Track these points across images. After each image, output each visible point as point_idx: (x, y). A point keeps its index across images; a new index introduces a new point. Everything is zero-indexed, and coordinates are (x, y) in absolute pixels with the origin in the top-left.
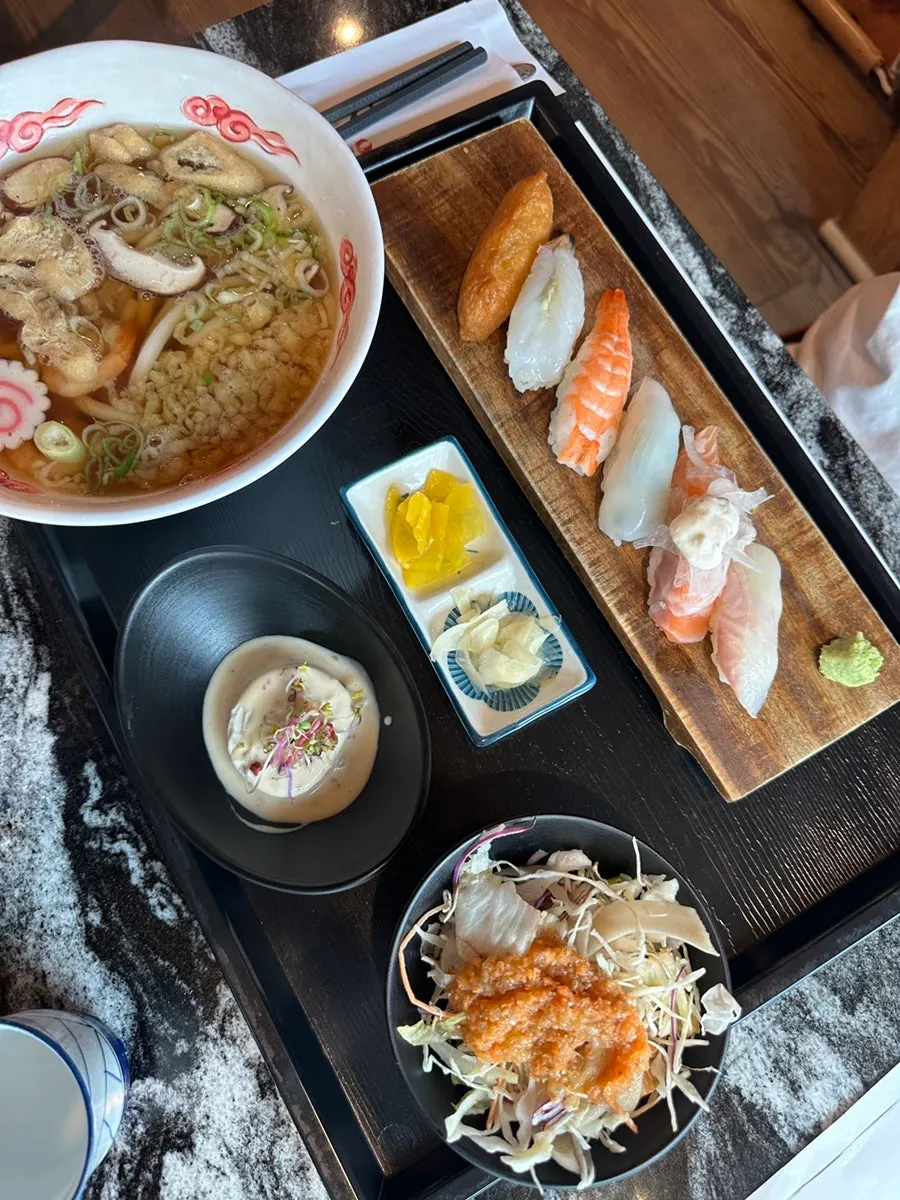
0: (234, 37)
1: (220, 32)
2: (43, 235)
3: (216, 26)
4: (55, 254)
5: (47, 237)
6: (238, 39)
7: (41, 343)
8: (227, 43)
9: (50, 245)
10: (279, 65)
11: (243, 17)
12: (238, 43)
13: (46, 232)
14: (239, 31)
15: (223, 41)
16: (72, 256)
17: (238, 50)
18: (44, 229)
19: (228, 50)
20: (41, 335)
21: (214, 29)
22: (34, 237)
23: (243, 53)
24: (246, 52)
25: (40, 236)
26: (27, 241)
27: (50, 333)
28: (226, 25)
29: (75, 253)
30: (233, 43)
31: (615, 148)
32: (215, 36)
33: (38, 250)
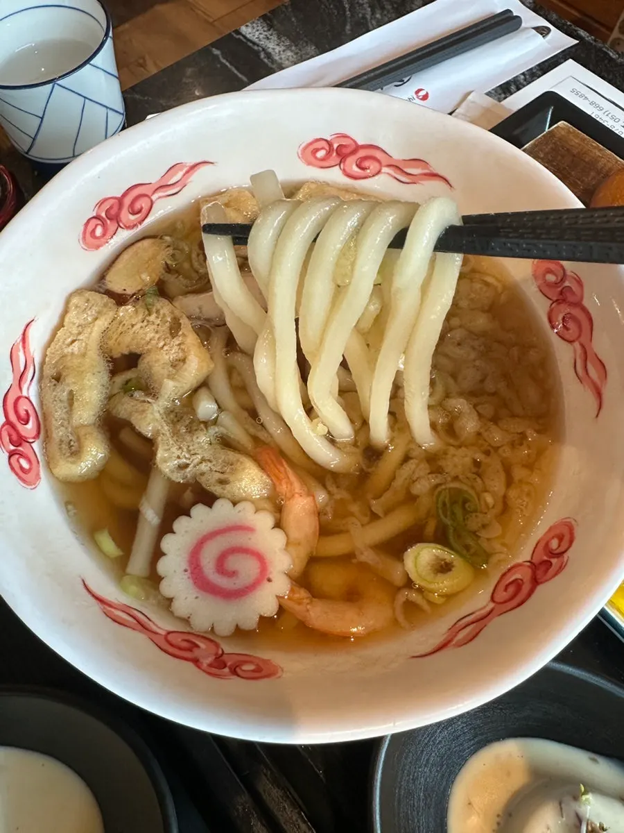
0: (265, 29)
1: (253, 28)
2: (148, 321)
3: (248, 24)
4: (161, 344)
5: (153, 323)
6: (269, 30)
7: (183, 467)
8: (260, 34)
9: (157, 332)
10: (309, 42)
11: (269, 14)
12: (270, 32)
13: (152, 318)
14: (268, 24)
15: (257, 33)
16: (178, 342)
17: (272, 37)
18: (150, 315)
19: (264, 38)
20: (179, 457)
21: (247, 26)
22: (138, 326)
23: (276, 39)
24: (279, 38)
25: (145, 323)
26: (131, 332)
27: (189, 451)
28: (256, 21)
29: (180, 339)
30: (266, 33)
31: (610, 57)
32: (249, 30)
33: (143, 342)
